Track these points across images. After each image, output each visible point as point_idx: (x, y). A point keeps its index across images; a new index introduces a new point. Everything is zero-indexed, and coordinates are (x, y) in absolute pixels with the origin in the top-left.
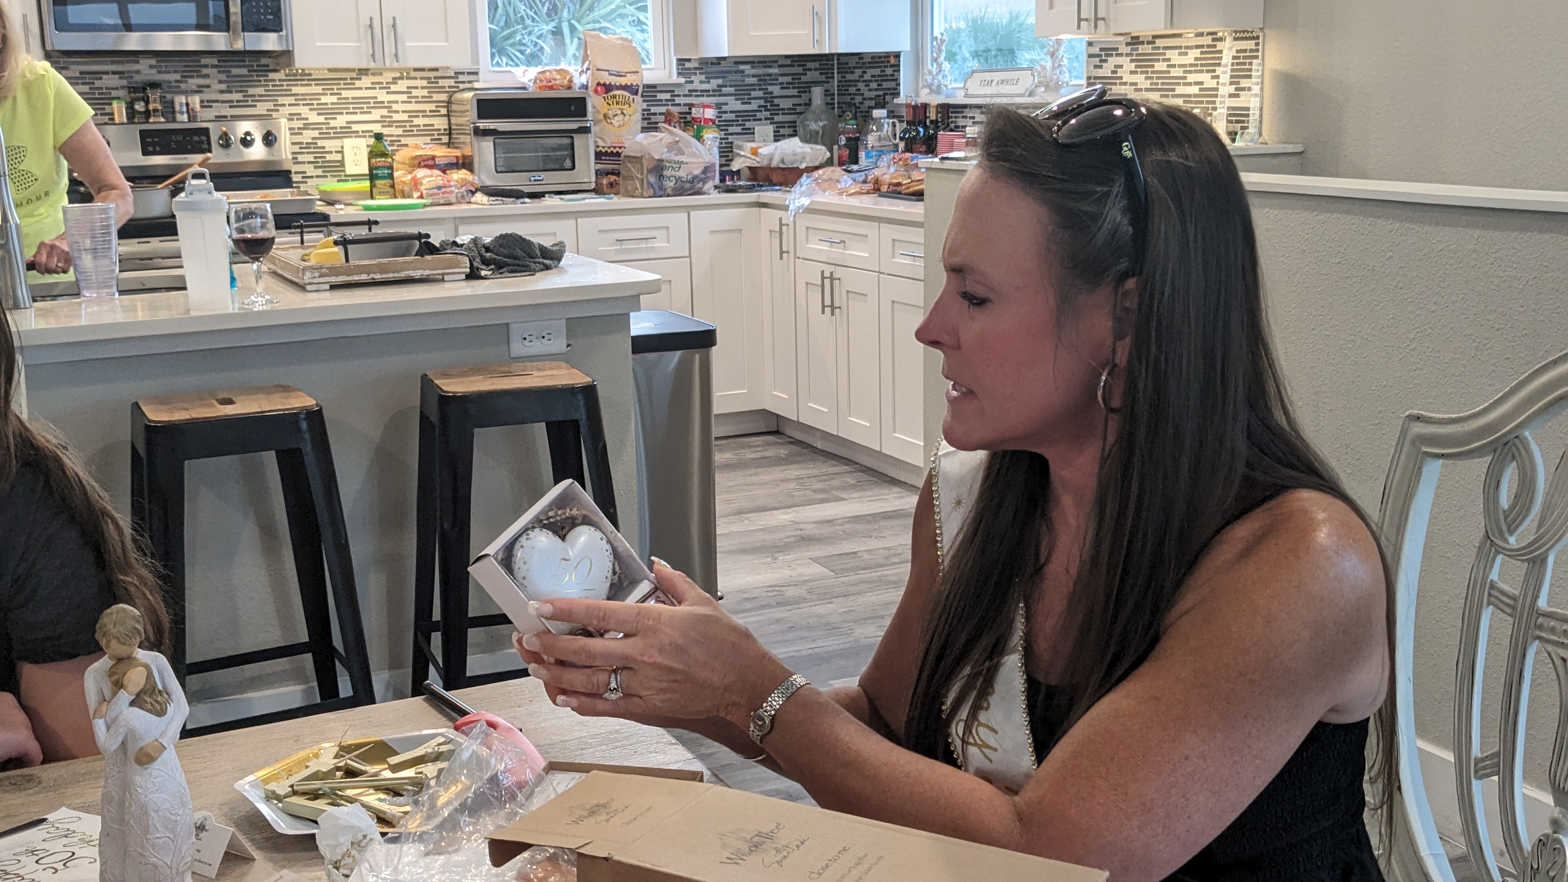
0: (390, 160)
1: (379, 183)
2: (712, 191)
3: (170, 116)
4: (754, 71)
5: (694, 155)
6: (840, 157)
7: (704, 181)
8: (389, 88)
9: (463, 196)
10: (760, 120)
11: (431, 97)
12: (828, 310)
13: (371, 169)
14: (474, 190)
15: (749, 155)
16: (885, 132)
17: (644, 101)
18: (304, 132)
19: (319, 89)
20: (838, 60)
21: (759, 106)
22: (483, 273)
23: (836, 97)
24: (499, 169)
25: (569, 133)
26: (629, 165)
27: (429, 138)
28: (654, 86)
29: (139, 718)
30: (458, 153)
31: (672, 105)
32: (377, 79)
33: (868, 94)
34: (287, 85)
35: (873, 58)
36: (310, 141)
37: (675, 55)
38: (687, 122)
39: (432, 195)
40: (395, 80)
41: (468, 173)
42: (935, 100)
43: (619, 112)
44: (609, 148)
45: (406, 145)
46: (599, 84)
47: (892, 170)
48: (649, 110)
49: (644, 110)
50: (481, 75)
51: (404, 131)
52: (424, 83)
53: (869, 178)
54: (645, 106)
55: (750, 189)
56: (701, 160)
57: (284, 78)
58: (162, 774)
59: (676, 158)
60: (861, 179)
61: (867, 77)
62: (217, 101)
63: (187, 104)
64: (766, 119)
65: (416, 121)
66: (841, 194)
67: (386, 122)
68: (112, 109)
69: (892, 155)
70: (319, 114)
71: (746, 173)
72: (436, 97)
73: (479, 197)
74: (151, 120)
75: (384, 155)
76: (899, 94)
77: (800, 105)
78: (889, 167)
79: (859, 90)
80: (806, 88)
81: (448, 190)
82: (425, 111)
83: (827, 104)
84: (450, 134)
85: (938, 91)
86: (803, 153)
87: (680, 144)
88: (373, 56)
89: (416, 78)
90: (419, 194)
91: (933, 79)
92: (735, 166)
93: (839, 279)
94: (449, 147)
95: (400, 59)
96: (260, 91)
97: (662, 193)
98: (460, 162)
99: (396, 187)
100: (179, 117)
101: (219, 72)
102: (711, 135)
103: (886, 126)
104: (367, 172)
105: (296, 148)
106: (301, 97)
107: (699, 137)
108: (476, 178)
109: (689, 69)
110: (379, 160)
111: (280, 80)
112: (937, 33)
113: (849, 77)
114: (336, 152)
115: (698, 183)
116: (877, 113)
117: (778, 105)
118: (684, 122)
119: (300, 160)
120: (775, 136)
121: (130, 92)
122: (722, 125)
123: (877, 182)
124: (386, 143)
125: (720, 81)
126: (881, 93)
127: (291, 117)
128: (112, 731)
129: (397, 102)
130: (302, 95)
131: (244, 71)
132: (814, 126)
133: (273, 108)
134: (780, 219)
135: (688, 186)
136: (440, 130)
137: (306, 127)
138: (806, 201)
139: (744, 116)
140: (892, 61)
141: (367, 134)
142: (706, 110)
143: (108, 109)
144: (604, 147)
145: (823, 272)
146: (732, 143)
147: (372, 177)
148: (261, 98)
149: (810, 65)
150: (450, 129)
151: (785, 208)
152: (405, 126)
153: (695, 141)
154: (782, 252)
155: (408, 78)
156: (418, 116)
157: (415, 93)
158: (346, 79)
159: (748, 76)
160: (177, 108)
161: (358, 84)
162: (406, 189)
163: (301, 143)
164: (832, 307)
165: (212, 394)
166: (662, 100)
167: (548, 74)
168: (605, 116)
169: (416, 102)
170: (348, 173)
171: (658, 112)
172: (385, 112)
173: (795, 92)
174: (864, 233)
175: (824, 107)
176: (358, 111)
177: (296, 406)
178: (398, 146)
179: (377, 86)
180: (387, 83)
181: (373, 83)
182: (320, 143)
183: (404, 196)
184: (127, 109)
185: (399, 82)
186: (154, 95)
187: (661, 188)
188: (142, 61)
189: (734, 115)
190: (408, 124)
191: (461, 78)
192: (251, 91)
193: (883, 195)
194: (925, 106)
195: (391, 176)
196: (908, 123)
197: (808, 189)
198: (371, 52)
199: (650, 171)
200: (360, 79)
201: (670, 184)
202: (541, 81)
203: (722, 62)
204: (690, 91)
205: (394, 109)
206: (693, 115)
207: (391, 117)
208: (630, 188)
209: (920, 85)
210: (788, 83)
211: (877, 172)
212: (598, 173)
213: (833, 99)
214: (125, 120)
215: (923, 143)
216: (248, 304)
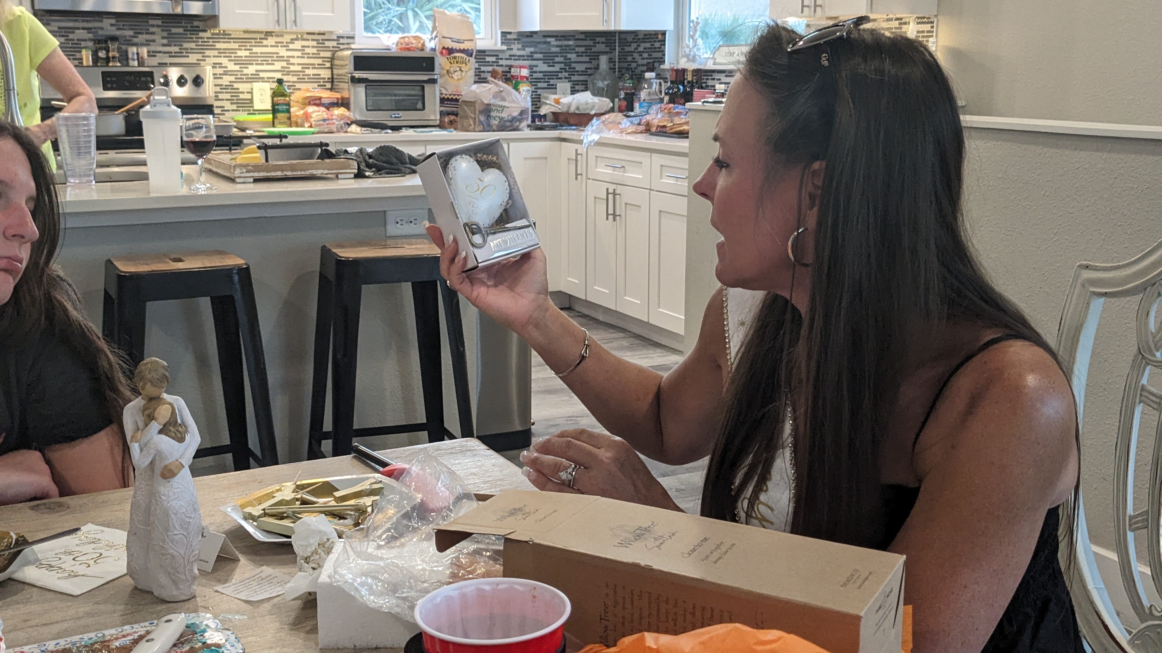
0: (288, 99)
1: (279, 115)
2: (525, 129)
3: (125, 62)
4: (556, 43)
5: (513, 101)
6: (619, 107)
7: (521, 121)
8: (288, 46)
9: (341, 127)
10: (561, 78)
11: (319, 54)
12: (611, 217)
13: (273, 105)
14: (349, 122)
15: (553, 104)
16: (653, 89)
17: (477, 62)
18: (224, 77)
19: (236, 46)
20: (619, 36)
21: (561, 69)
22: (367, 174)
23: (617, 63)
24: (369, 108)
25: (421, 85)
26: (465, 108)
27: (317, 84)
28: (484, 51)
29: (165, 443)
30: (338, 96)
31: (497, 66)
32: (280, 39)
33: (640, 62)
34: (213, 42)
35: (645, 35)
36: (228, 84)
37: (500, 28)
38: (508, 78)
39: (318, 125)
40: (292, 41)
41: (346, 110)
42: (692, 66)
43: (458, 69)
44: (450, 95)
45: (299, 89)
46: (444, 48)
47: (659, 116)
48: (480, 69)
49: (476, 69)
50: (357, 39)
51: (298, 79)
52: (314, 43)
53: (643, 122)
54: (477, 66)
55: (554, 128)
56: (518, 105)
57: (210, 36)
58: (181, 486)
59: (501, 103)
60: (636, 122)
61: (641, 49)
62: (160, 52)
63: (138, 54)
64: (566, 78)
65: (308, 72)
66: (622, 132)
67: (286, 71)
68: (82, 55)
69: (659, 105)
70: (235, 64)
71: (550, 117)
72: (322, 54)
73: (354, 128)
74: (111, 64)
75: (283, 95)
76: (664, 61)
77: (591, 69)
78: (657, 113)
79: (634, 59)
80: (595, 56)
81: (330, 122)
82: (314, 64)
83: (611, 69)
84: (332, 82)
85: (694, 60)
86: (593, 103)
87: (503, 94)
88: (278, 21)
89: (308, 40)
90: (309, 124)
91: (690, 51)
92: (543, 111)
93: (620, 194)
94: (331, 91)
95: (298, 25)
96: (193, 45)
97: (489, 129)
98: (340, 102)
99: (292, 119)
100: (131, 63)
101: (163, 30)
102: (525, 88)
103: (654, 85)
104: (270, 108)
105: (218, 89)
106: (222, 51)
107: (516, 88)
108: (352, 114)
109: (511, 39)
110: (279, 98)
111: (208, 38)
112: (693, 17)
113: (627, 49)
114: (248, 92)
115: (516, 122)
116: (648, 75)
117: (574, 68)
118: (505, 79)
119: (220, 97)
120: (571, 91)
121: (95, 44)
122: (533, 81)
123: (648, 125)
124: (286, 88)
125: (532, 49)
126: (651, 61)
127: (215, 66)
128: (145, 452)
129: (293, 57)
130: (224, 49)
131: (181, 30)
132: (600, 84)
133: (201, 58)
134: (576, 150)
135: (508, 124)
136: (324, 78)
137: (226, 73)
138: (596, 137)
139: (549, 76)
140: (660, 37)
141: (271, 80)
142: (522, 70)
143: (78, 55)
144: (446, 95)
145: (607, 189)
146: (540, 95)
147: (274, 111)
148: (192, 51)
149: (598, 39)
150: (333, 78)
151: (580, 142)
152: (299, 75)
153: (514, 91)
154: (577, 175)
155: (303, 40)
156: (309, 68)
157: (307, 50)
158: (256, 39)
159: (553, 46)
160: (130, 56)
161: (265, 42)
162: (299, 121)
163: (222, 85)
164: (614, 215)
165: (165, 255)
166: (489, 62)
167: (407, 39)
168: (448, 71)
169: (308, 57)
170: (255, 108)
171: (486, 70)
172: (284, 64)
173: (587, 59)
174: (639, 160)
175: (607, 69)
176: (265, 63)
177: (230, 264)
178: (293, 89)
179: (280, 45)
180: (287, 43)
181: (276, 42)
182: (236, 86)
183: (297, 126)
184: (92, 55)
185: (296, 42)
186: (113, 46)
187: (489, 125)
188: (105, 20)
189: (542, 74)
190: (301, 74)
191: (342, 41)
192: (186, 45)
193: (652, 134)
194: (684, 71)
195: (288, 111)
196: (672, 82)
197: (597, 128)
198: (277, 19)
199: (481, 112)
200: (267, 39)
201: (495, 122)
202: (402, 44)
203: (534, 35)
204: (510, 56)
205: (291, 62)
206: (512, 74)
207: (289, 68)
208: (465, 124)
209: (680, 55)
210: (582, 52)
211: (648, 117)
212: (442, 113)
213: (615, 65)
214: (91, 64)
215: (682, 98)
216: (194, 190)
